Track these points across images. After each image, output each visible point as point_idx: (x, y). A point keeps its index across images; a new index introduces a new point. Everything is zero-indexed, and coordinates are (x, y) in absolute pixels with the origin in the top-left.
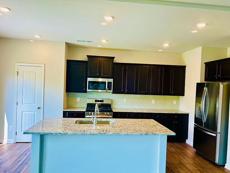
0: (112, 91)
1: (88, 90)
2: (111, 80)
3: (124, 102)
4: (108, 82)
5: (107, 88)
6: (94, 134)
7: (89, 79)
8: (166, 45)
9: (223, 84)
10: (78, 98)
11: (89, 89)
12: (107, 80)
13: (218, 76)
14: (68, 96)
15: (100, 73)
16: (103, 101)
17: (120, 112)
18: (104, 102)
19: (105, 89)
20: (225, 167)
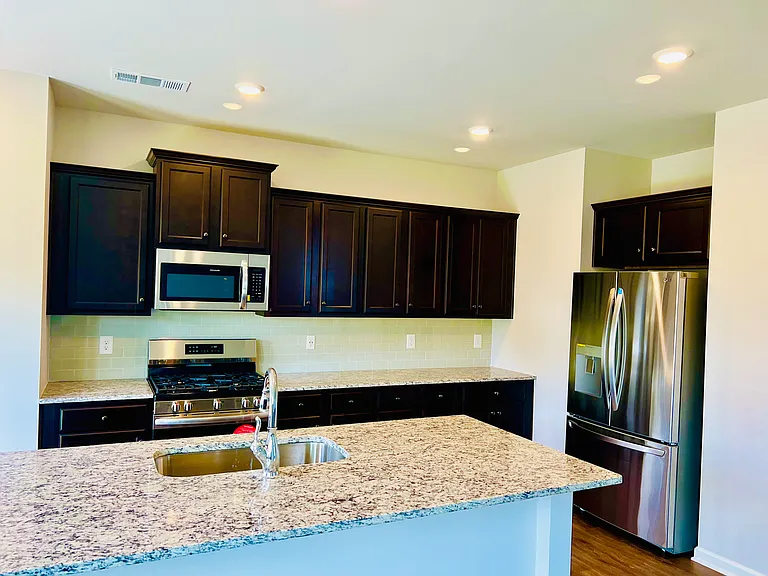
0: (265, 306)
1: (158, 303)
2: (263, 261)
3: (308, 346)
4: (251, 270)
5: (244, 291)
6: (307, 533)
7: (164, 256)
8: (480, 133)
9: (685, 275)
10: (102, 339)
11: (164, 297)
12: (244, 261)
13: (648, 249)
14: (52, 334)
15: (213, 228)
16: (219, 349)
17: (304, 392)
18: (227, 354)
19: (236, 299)
20: (692, 559)
